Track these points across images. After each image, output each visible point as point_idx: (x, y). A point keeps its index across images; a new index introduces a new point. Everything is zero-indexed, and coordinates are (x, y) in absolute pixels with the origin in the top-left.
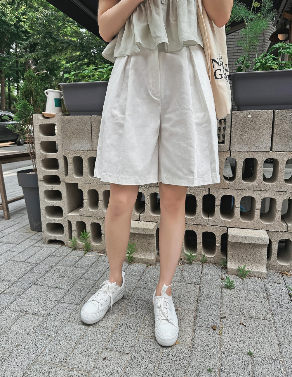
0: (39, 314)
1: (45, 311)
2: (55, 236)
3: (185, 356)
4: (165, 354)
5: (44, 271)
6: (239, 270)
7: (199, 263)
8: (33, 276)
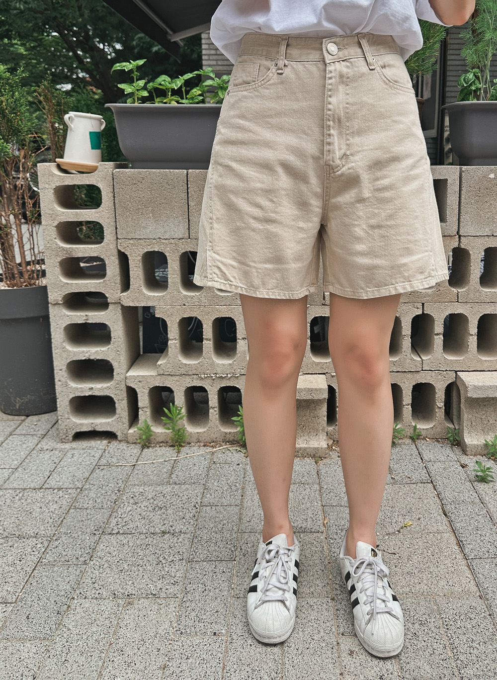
0: (163, 595)
1: (173, 587)
2: (92, 423)
3: (482, 616)
4: (447, 620)
5: (109, 503)
6: (486, 445)
7: (408, 441)
8: (89, 517)
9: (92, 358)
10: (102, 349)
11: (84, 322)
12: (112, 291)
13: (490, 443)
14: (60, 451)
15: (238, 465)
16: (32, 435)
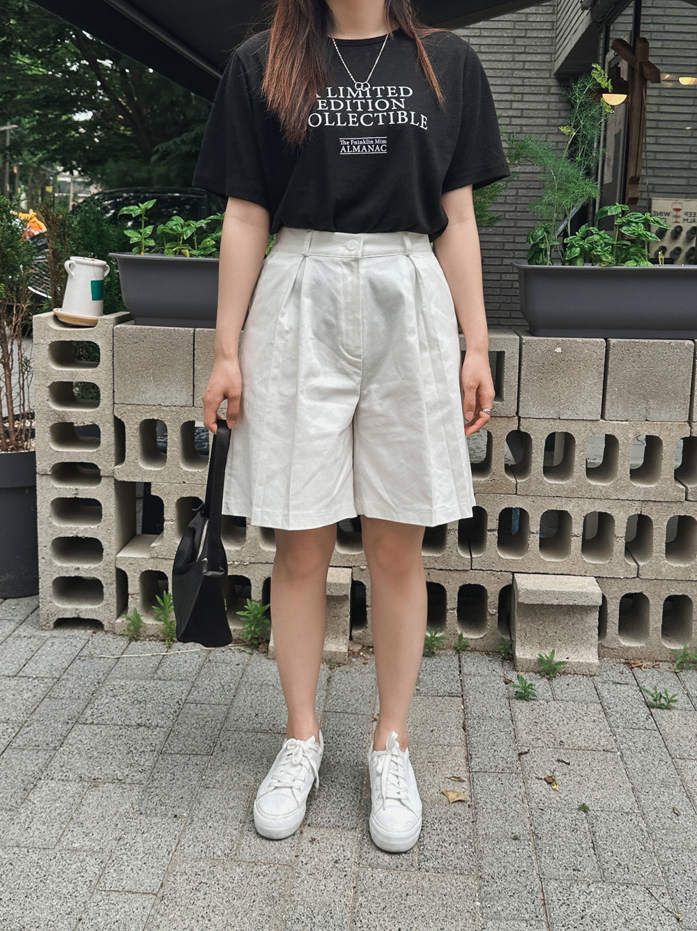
0: (129, 781)
1: (140, 774)
2: (77, 609)
3: (464, 822)
5: (86, 694)
6: (541, 661)
7: (451, 652)
8: (64, 706)
9: (80, 535)
10: (92, 527)
11: (73, 497)
12: (105, 463)
13: (546, 658)
14: (39, 639)
15: (238, 665)
16: (9, 620)
